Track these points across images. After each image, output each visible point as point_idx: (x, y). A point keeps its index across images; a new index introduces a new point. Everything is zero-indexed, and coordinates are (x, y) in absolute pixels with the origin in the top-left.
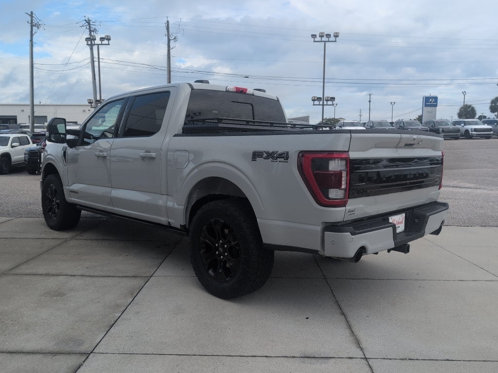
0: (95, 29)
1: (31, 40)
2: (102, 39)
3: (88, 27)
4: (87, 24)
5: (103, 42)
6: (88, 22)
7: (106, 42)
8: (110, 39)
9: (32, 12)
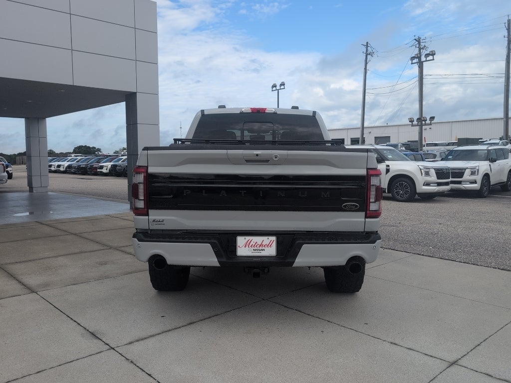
0: (425, 46)
1: (365, 69)
2: (427, 55)
3: (418, 46)
4: (417, 42)
5: (428, 59)
6: (418, 41)
7: (431, 58)
8: (435, 54)
9: (367, 43)
